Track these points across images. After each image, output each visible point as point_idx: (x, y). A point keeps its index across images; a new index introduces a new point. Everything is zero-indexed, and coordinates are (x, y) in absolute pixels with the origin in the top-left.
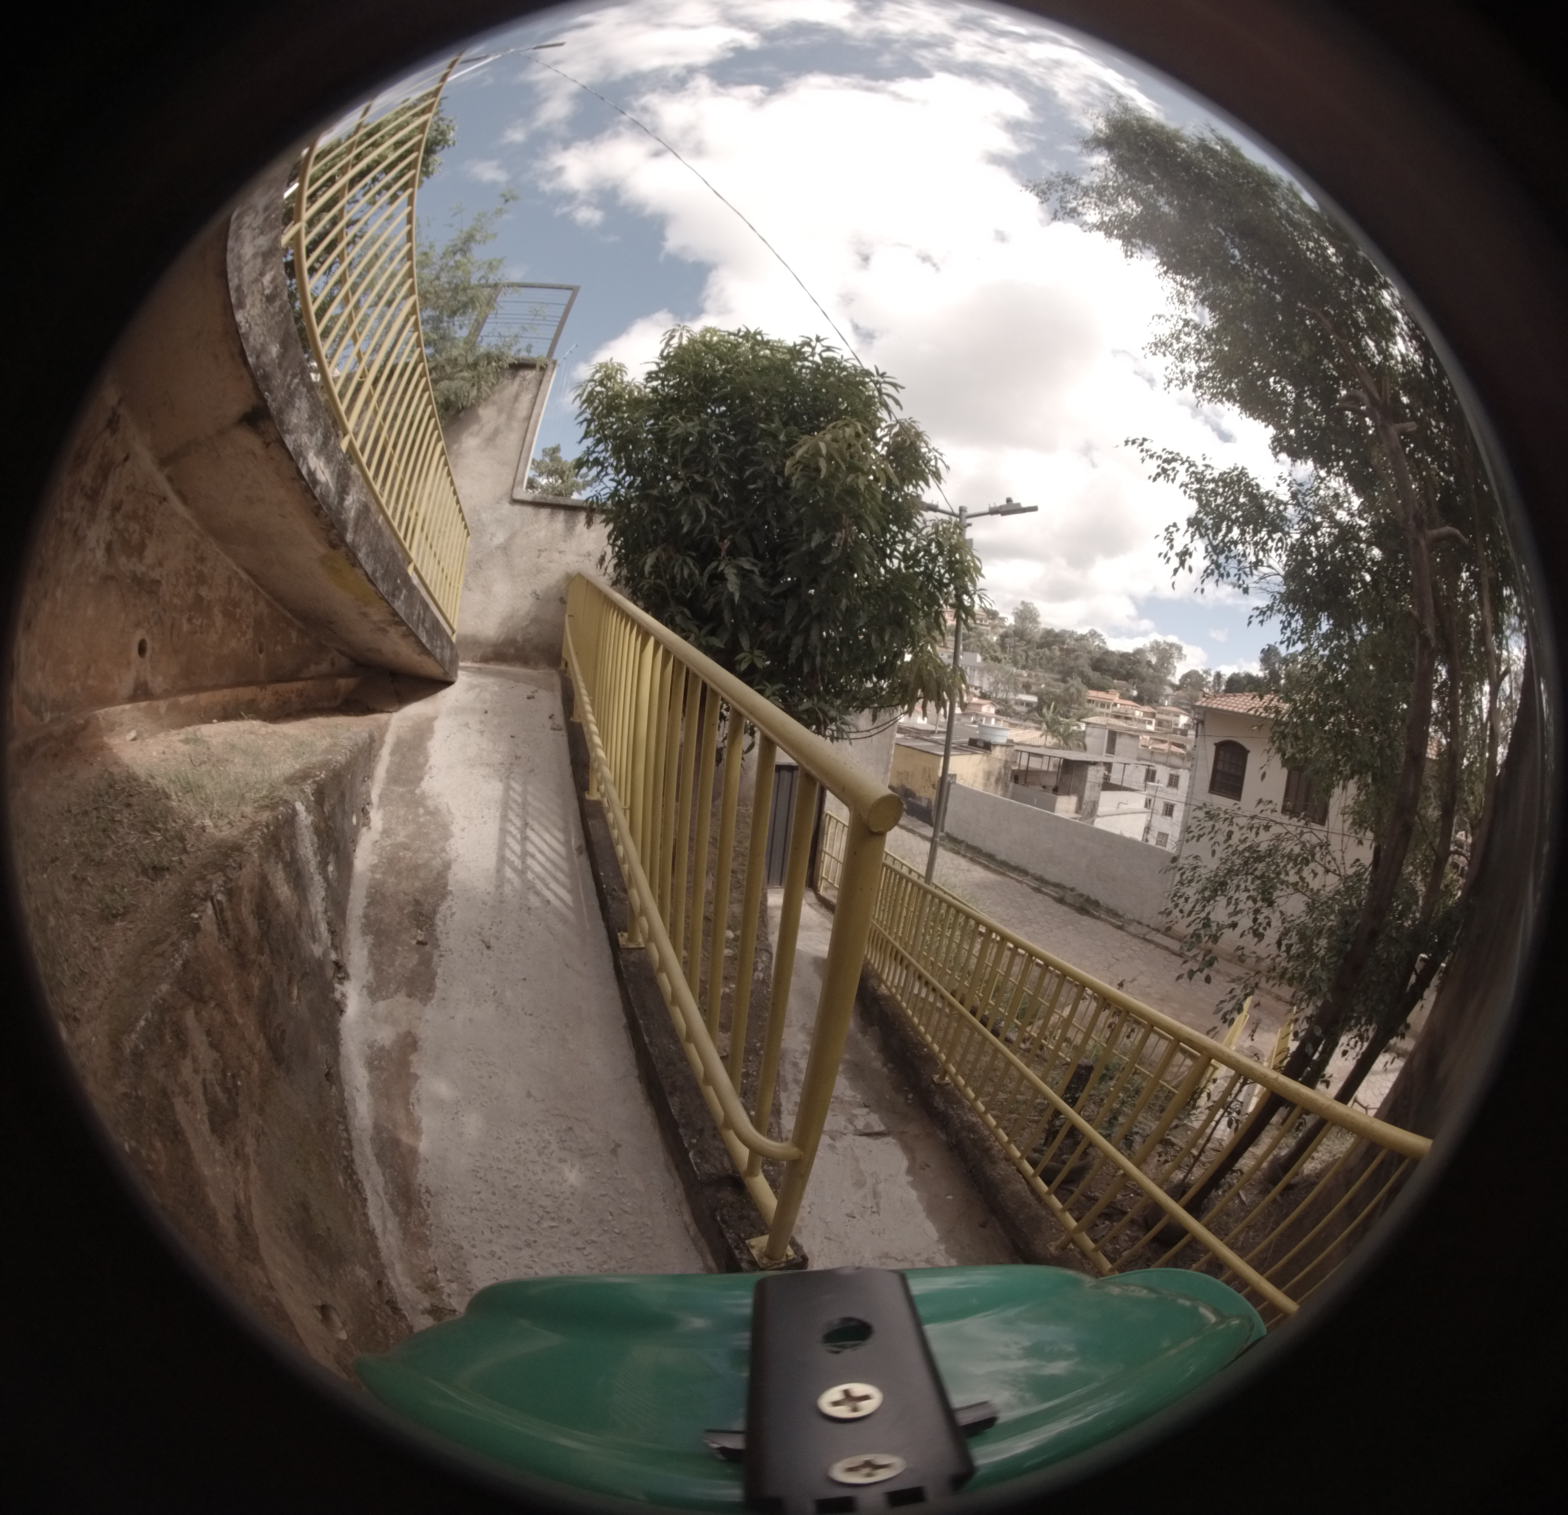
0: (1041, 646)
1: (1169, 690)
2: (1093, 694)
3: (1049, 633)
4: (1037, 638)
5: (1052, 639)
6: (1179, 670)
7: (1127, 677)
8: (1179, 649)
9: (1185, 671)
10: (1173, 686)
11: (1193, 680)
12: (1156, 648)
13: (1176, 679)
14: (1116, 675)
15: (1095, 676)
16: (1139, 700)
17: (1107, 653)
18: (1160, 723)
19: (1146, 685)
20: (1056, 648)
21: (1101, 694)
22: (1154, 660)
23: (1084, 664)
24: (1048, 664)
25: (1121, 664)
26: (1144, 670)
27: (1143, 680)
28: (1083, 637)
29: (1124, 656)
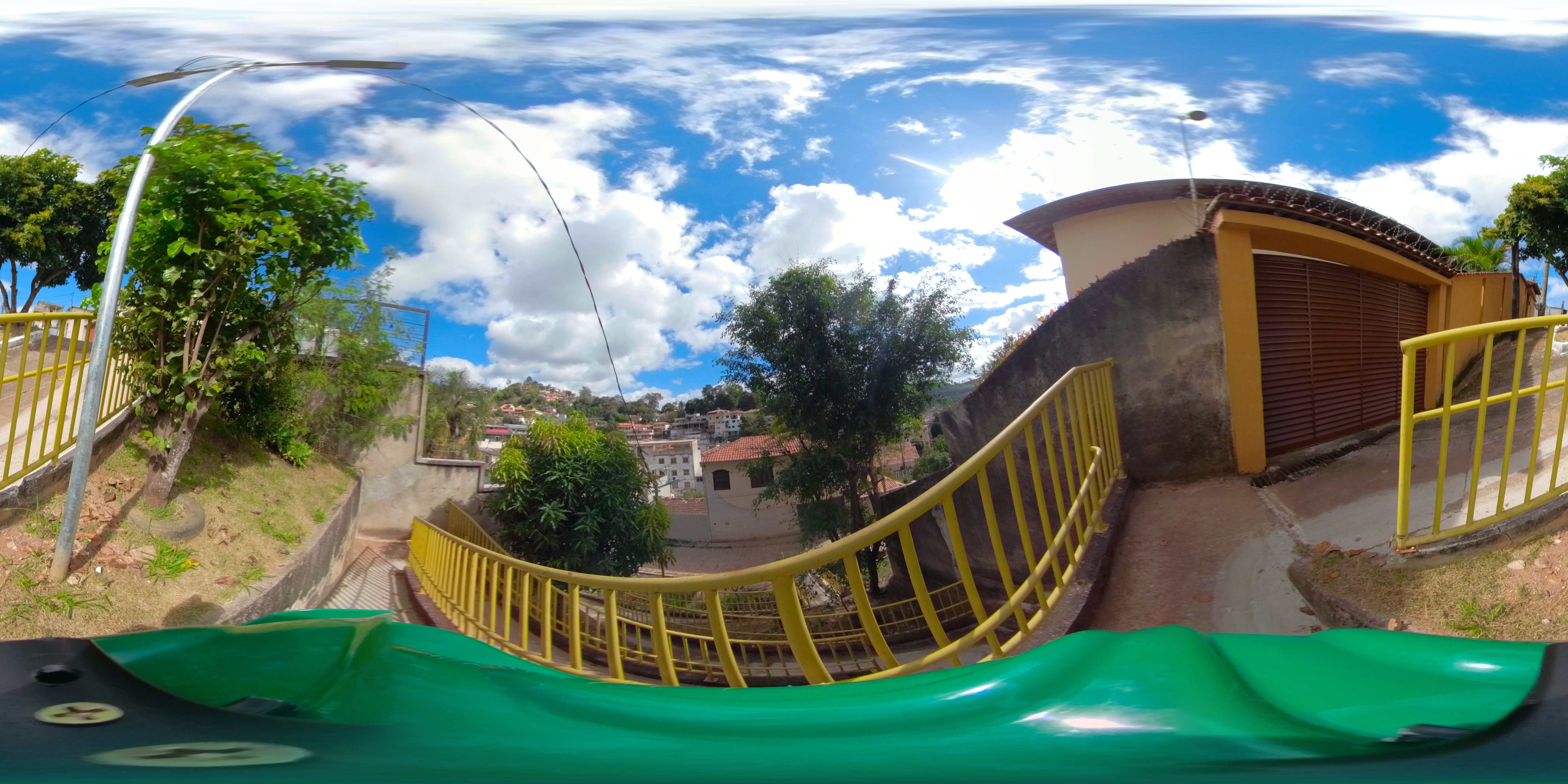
0: (593, 406)
1: (657, 415)
2: (621, 424)
3: (597, 399)
4: (591, 401)
5: (598, 401)
6: (661, 404)
7: (636, 413)
8: (660, 395)
9: (664, 404)
10: (659, 412)
11: (668, 408)
12: (648, 397)
13: (660, 409)
14: (629, 413)
15: (621, 416)
16: (643, 422)
17: (625, 404)
18: (655, 430)
19: (646, 415)
20: (600, 405)
21: (625, 424)
22: (647, 402)
23: (615, 411)
24: (598, 414)
25: (632, 408)
26: (644, 408)
27: (644, 412)
28: (613, 399)
29: (633, 403)
